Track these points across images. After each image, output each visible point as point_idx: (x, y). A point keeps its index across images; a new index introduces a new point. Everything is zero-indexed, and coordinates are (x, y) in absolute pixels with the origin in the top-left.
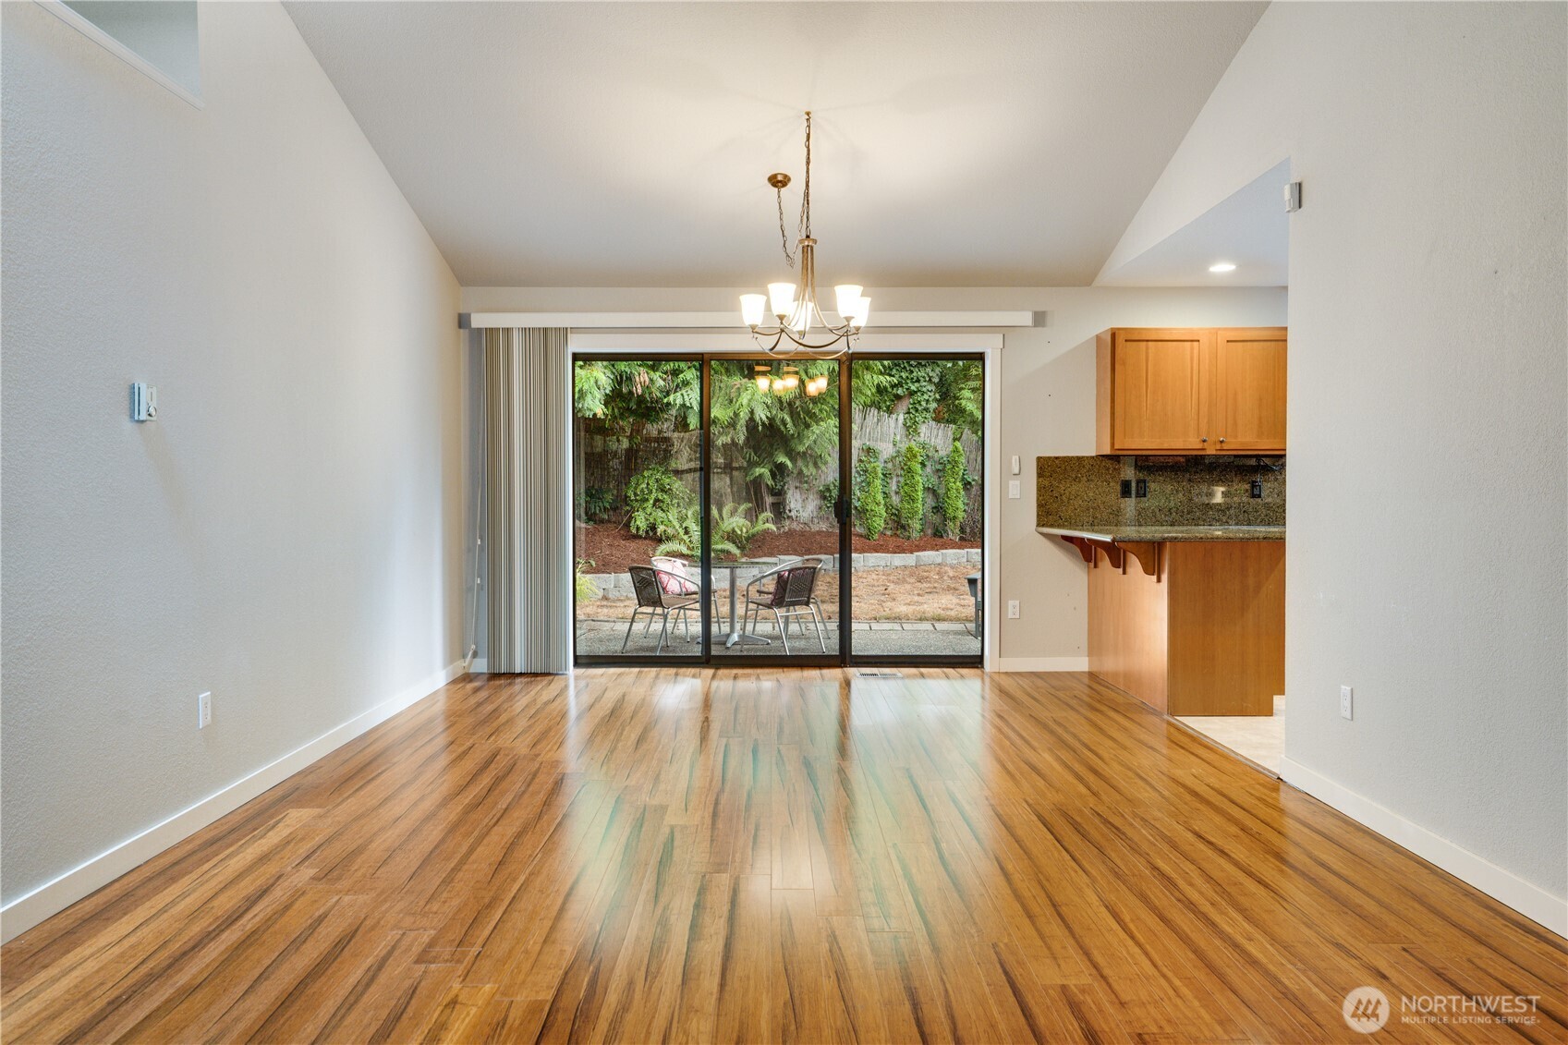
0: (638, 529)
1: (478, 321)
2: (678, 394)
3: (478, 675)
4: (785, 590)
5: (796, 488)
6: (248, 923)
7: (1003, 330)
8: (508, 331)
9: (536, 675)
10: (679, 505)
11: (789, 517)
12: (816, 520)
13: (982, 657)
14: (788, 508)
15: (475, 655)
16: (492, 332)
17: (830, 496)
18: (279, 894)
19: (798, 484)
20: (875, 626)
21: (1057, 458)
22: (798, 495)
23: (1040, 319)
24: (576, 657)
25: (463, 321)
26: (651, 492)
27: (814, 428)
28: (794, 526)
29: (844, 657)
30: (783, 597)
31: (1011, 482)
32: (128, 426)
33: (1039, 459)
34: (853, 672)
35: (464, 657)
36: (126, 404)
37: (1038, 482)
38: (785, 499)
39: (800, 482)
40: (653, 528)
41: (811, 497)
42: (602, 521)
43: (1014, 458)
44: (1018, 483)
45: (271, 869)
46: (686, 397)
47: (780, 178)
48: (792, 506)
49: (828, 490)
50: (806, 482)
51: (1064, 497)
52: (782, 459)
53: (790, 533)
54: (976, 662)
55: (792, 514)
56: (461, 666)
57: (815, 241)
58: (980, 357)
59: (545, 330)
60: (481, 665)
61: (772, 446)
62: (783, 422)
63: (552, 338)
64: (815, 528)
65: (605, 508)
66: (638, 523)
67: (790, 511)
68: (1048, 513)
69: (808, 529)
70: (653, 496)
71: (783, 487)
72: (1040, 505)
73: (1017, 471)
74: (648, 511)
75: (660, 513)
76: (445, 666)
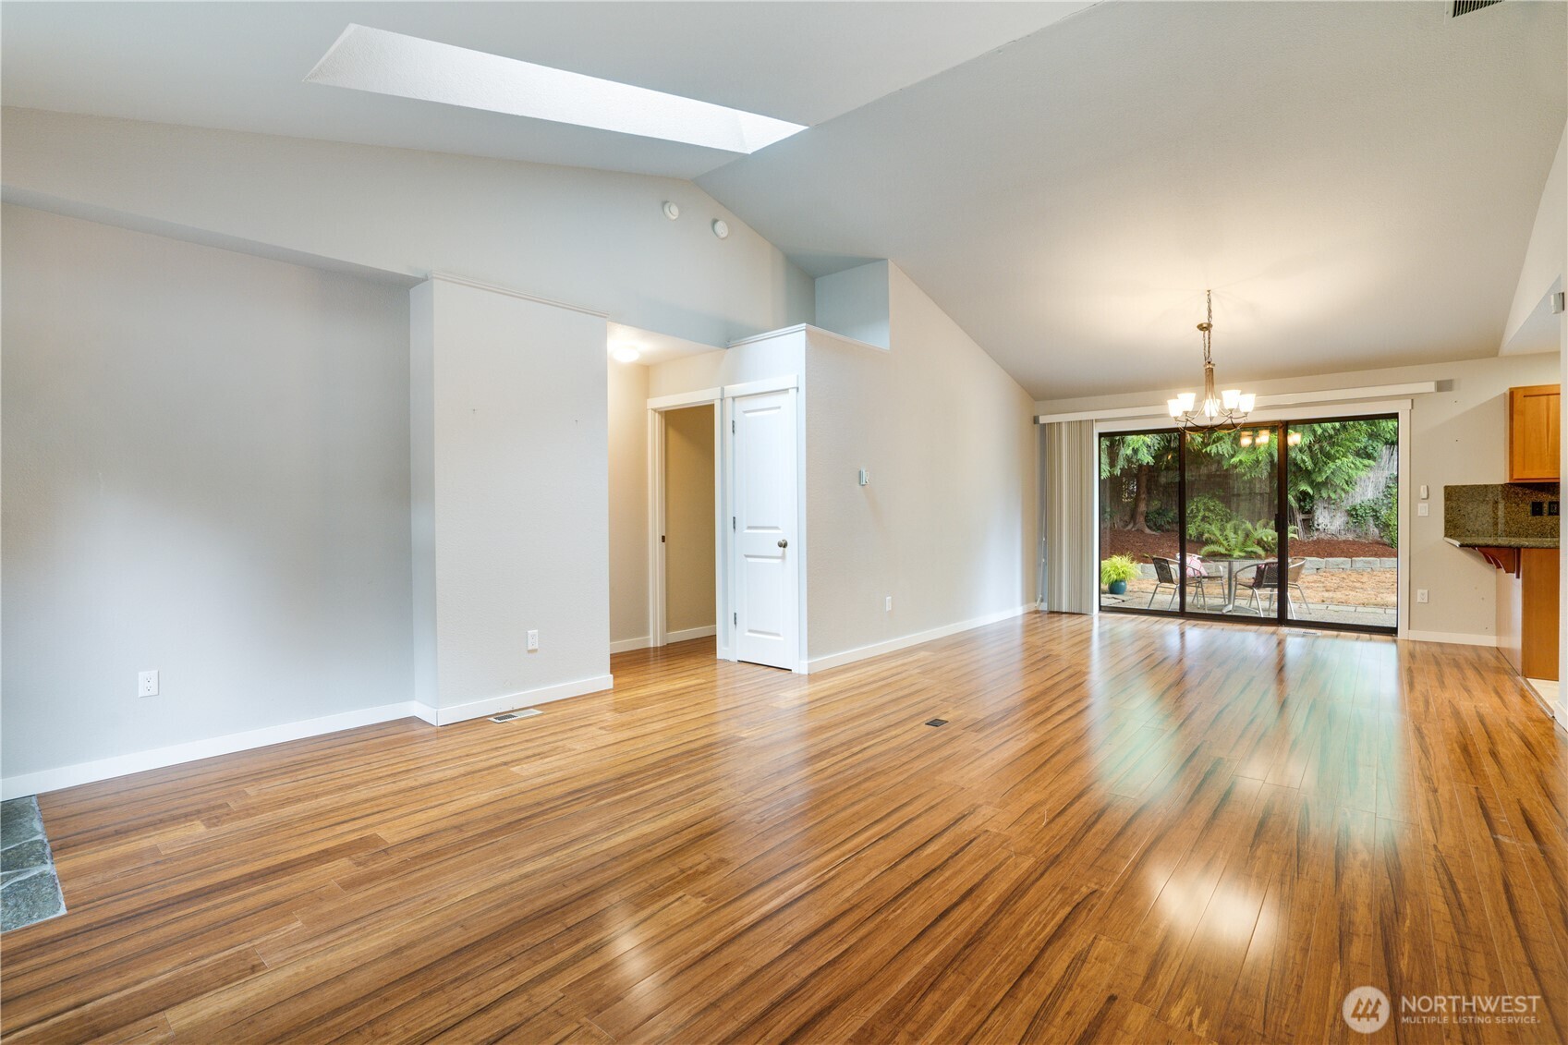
0: (1191, 536)
1: (1043, 420)
2: (1214, 446)
3: (1042, 611)
4: (1262, 577)
5: (1325, 508)
6: (890, 680)
7: (1413, 399)
8: (1059, 423)
9: (1074, 614)
10: (1222, 520)
11: (1317, 530)
12: (1343, 532)
13: (1396, 629)
14: (1316, 523)
15: (1042, 600)
16: (1051, 424)
17: (1357, 514)
18: (904, 675)
19: (1326, 505)
20: (1359, 609)
21: (1464, 486)
22: (1326, 513)
23: (1443, 386)
24: (1100, 607)
25: (1036, 420)
26: (1198, 511)
27: (1331, 464)
28: (1323, 536)
29: (1282, 619)
30: (1261, 582)
31: (1420, 505)
32: (858, 486)
33: (1446, 488)
34: (1284, 630)
35: (1036, 601)
36: (858, 479)
37: (1445, 505)
38: (1313, 517)
39: (1329, 504)
40: (1201, 534)
41: (1339, 514)
42: (1168, 531)
43: (1422, 487)
44: (1426, 505)
45: (905, 668)
46: (1219, 448)
47: (1205, 325)
48: (1320, 521)
49: (1355, 509)
50: (1334, 504)
51: (1471, 516)
52: (1304, 487)
53: (1318, 542)
54: (1392, 631)
55: (1320, 527)
56: (1033, 606)
57: (1214, 365)
58: (1395, 416)
59: (1080, 421)
60: (1044, 607)
61: (1296, 477)
62: (1304, 461)
63: (1084, 425)
64: (1342, 538)
65: (1168, 522)
66: (1190, 532)
67: (1318, 525)
68: (1456, 527)
69: (1335, 538)
70: (1201, 514)
71: (1312, 508)
72: (1447, 521)
73: (1425, 496)
74: (1197, 524)
75: (1207, 526)
76: (1023, 604)
